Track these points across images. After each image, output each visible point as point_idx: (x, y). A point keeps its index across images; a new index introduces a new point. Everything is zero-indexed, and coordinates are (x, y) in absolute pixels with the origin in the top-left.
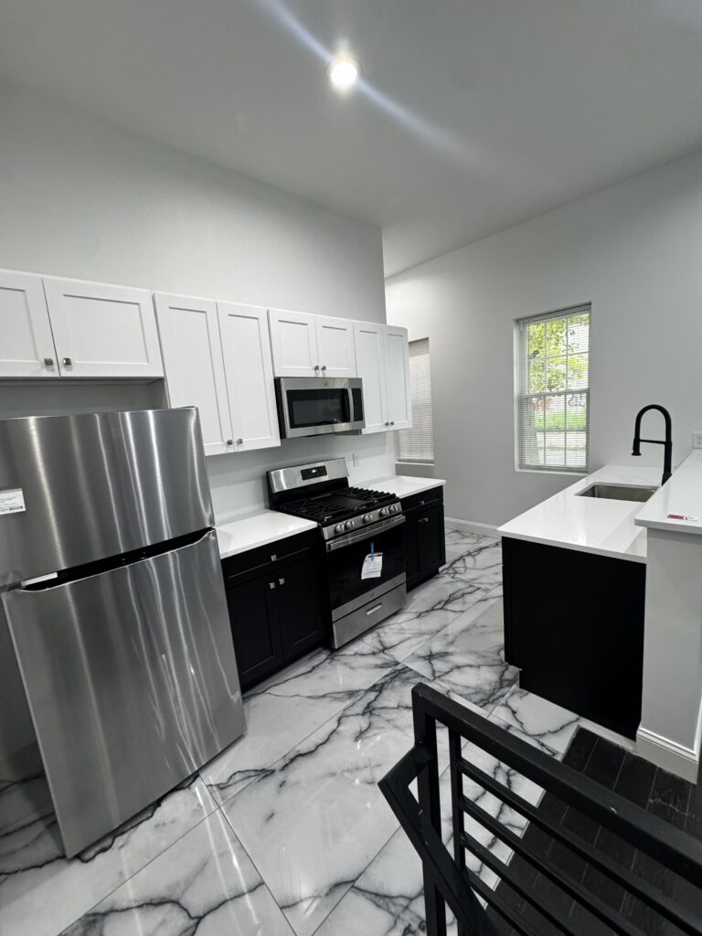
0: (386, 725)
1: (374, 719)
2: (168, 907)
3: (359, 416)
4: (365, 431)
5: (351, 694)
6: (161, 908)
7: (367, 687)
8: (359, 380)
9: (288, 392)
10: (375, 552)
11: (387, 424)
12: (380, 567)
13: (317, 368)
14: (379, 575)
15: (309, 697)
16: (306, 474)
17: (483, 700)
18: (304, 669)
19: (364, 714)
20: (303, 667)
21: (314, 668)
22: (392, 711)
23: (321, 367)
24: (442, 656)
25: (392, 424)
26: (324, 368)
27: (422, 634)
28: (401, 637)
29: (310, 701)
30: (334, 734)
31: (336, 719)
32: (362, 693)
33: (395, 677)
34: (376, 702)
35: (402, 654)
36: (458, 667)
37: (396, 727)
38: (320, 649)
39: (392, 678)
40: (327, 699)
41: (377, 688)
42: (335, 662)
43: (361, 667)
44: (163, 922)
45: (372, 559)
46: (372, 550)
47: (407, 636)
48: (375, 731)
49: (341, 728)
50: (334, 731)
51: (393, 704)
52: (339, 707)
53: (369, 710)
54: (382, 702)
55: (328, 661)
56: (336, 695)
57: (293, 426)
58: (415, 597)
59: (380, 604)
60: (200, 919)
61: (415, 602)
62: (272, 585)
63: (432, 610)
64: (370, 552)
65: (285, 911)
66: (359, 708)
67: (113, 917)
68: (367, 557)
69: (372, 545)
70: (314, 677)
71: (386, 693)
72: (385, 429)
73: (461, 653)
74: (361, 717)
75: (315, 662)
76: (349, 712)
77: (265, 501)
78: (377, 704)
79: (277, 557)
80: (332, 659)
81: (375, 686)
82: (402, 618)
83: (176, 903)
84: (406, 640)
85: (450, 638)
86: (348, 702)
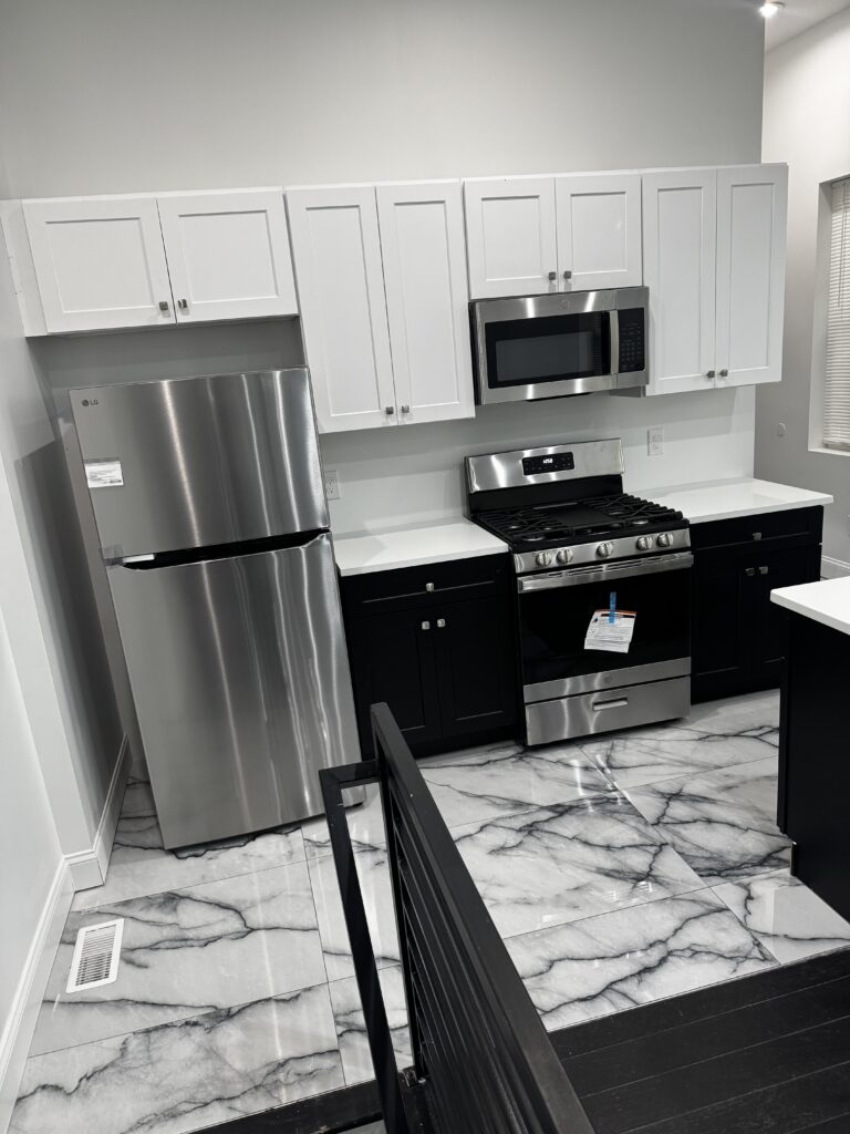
0: (546, 853)
1: (530, 840)
2: (231, 912)
3: (636, 359)
4: (650, 391)
5: (518, 804)
6: (226, 911)
7: (545, 804)
8: (642, 292)
9: (488, 326)
10: (618, 608)
11: (711, 375)
12: (628, 637)
13: (552, 276)
14: (625, 649)
15: (461, 792)
16: (533, 465)
17: (711, 869)
18: (474, 759)
19: (520, 830)
20: (474, 758)
21: (489, 762)
22: (561, 840)
23: (561, 273)
24: (694, 801)
25: (724, 374)
26: (567, 275)
27: (686, 764)
28: (651, 759)
29: (460, 797)
30: (468, 839)
31: (481, 824)
32: (533, 809)
34: (546, 824)
36: (709, 821)
37: (554, 858)
38: (512, 742)
40: (483, 801)
41: (560, 809)
42: (522, 763)
43: (556, 779)
44: (224, 920)
45: (611, 621)
46: (612, 606)
47: (659, 760)
48: (521, 852)
49: (479, 835)
50: (470, 835)
51: (569, 833)
52: (492, 813)
53: (531, 829)
54: (556, 826)
55: (514, 759)
56: (494, 799)
57: (494, 383)
58: (720, 710)
59: (625, 699)
60: (252, 930)
61: (716, 717)
63: (737, 735)
64: (607, 607)
65: (327, 957)
66: (518, 823)
67: (188, 901)
68: (597, 615)
69: (613, 597)
70: (480, 773)
71: (567, 819)
73: (730, 806)
74: (514, 832)
75: (493, 757)
76: (501, 823)
77: (463, 505)
78: (546, 827)
80: (521, 759)
81: (558, 806)
83: (238, 912)
84: (652, 765)
85: (730, 782)
86: (508, 813)
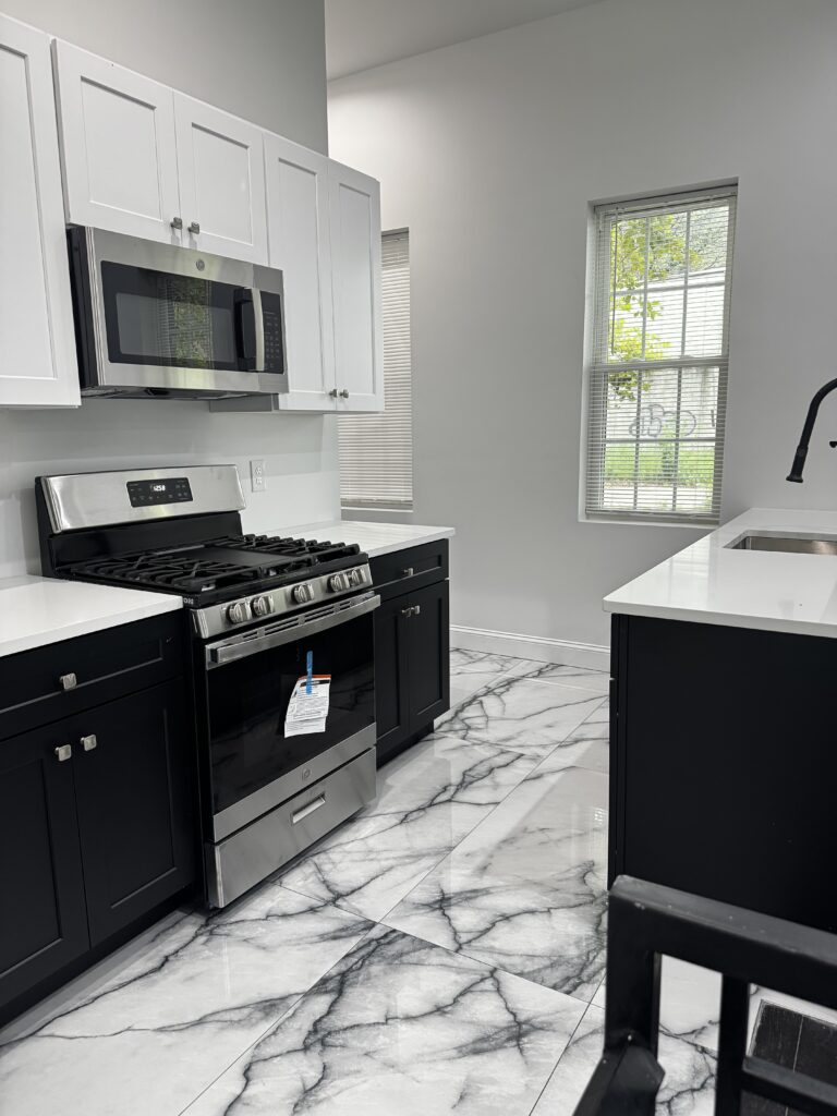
0: (366, 1064)
1: (332, 1056)
3: (277, 364)
4: (286, 402)
5: (269, 1006)
7: (307, 988)
8: (277, 275)
9: (106, 267)
10: (316, 672)
11: (333, 394)
12: (324, 710)
13: (177, 224)
14: (321, 727)
15: (161, 1030)
16: (141, 493)
17: (568, 979)
18: (139, 966)
19: (306, 1048)
20: (136, 960)
21: (166, 959)
22: (373, 1031)
23: (187, 224)
24: (468, 899)
25: (344, 395)
26: (194, 229)
27: (418, 856)
28: (374, 867)
29: (166, 1038)
30: (238, 1106)
31: (238, 1069)
32: (295, 1002)
33: (369, 955)
34: (332, 1017)
35: (378, 905)
36: (506, 918)
37: (391, 1065)
38: (178, 914)
39: (363, 959)
40: (210, 1028)
41: (331, 985)
42: (217, 940)
43: (288, 942)
45: (309, 691)
46: (309, 670)
47: (386, 864)
48: (340, 1083)
49: (251, 1091)
50: (238, 1098)
51: (374, 1015)
52: (241, 1042)
53: (319, 1037)
54: (348, 1014)
55: (202, 939)
56: (227, 1016)
57: (116, 356)
58: (389, 781)
59: (322, 796)
61: (392, 792)
62: (64, 753)
63: (431, 805)
64: (304, 673)
66: (294, 1035)
68: (297, 687)
69: (310, 656)
70: (168, 981)
71: (353, 995)
72: (327, 405)
73: (507, 889)
74: (301, 1055)
75: (168, 945)
76: (268, 1051)
77: (29, 556)
78: (337, 1021)
79: (79, 681)
80: (211, 933)
81: (324, 981)
82: (366, 828)
84: (383, 872)
85: (479, 860)
86: (266, 1027)
